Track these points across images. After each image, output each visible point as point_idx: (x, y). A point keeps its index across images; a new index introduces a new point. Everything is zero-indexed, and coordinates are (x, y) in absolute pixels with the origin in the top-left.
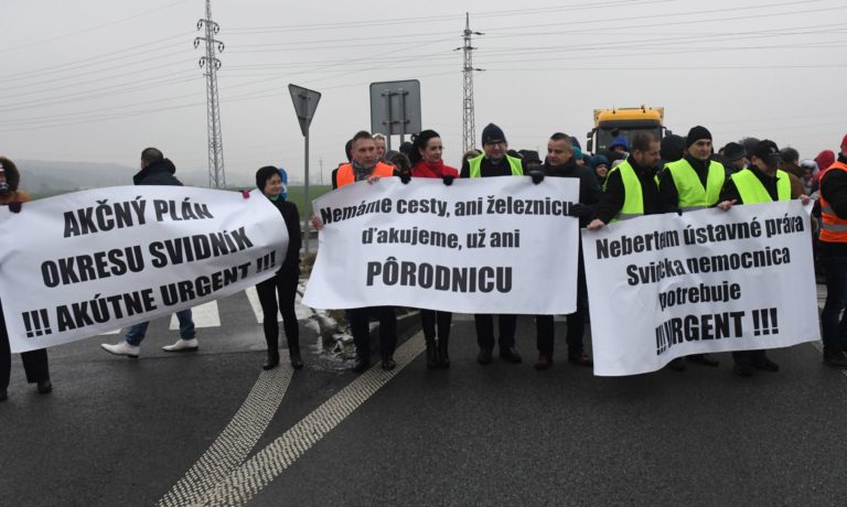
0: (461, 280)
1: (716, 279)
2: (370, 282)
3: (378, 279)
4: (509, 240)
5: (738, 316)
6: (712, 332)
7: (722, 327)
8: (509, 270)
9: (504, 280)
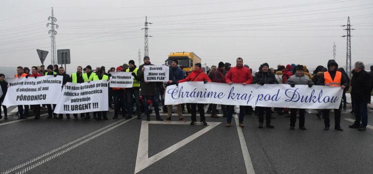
0: (36, 98)
1: (85, 96)
2: (17, 100)
3: (19, 99)
4: (47, 89)
5: (90, 104)
6: (84, 108)
7: (86, 107)
8: (46, 95)
9: (44, 97)
